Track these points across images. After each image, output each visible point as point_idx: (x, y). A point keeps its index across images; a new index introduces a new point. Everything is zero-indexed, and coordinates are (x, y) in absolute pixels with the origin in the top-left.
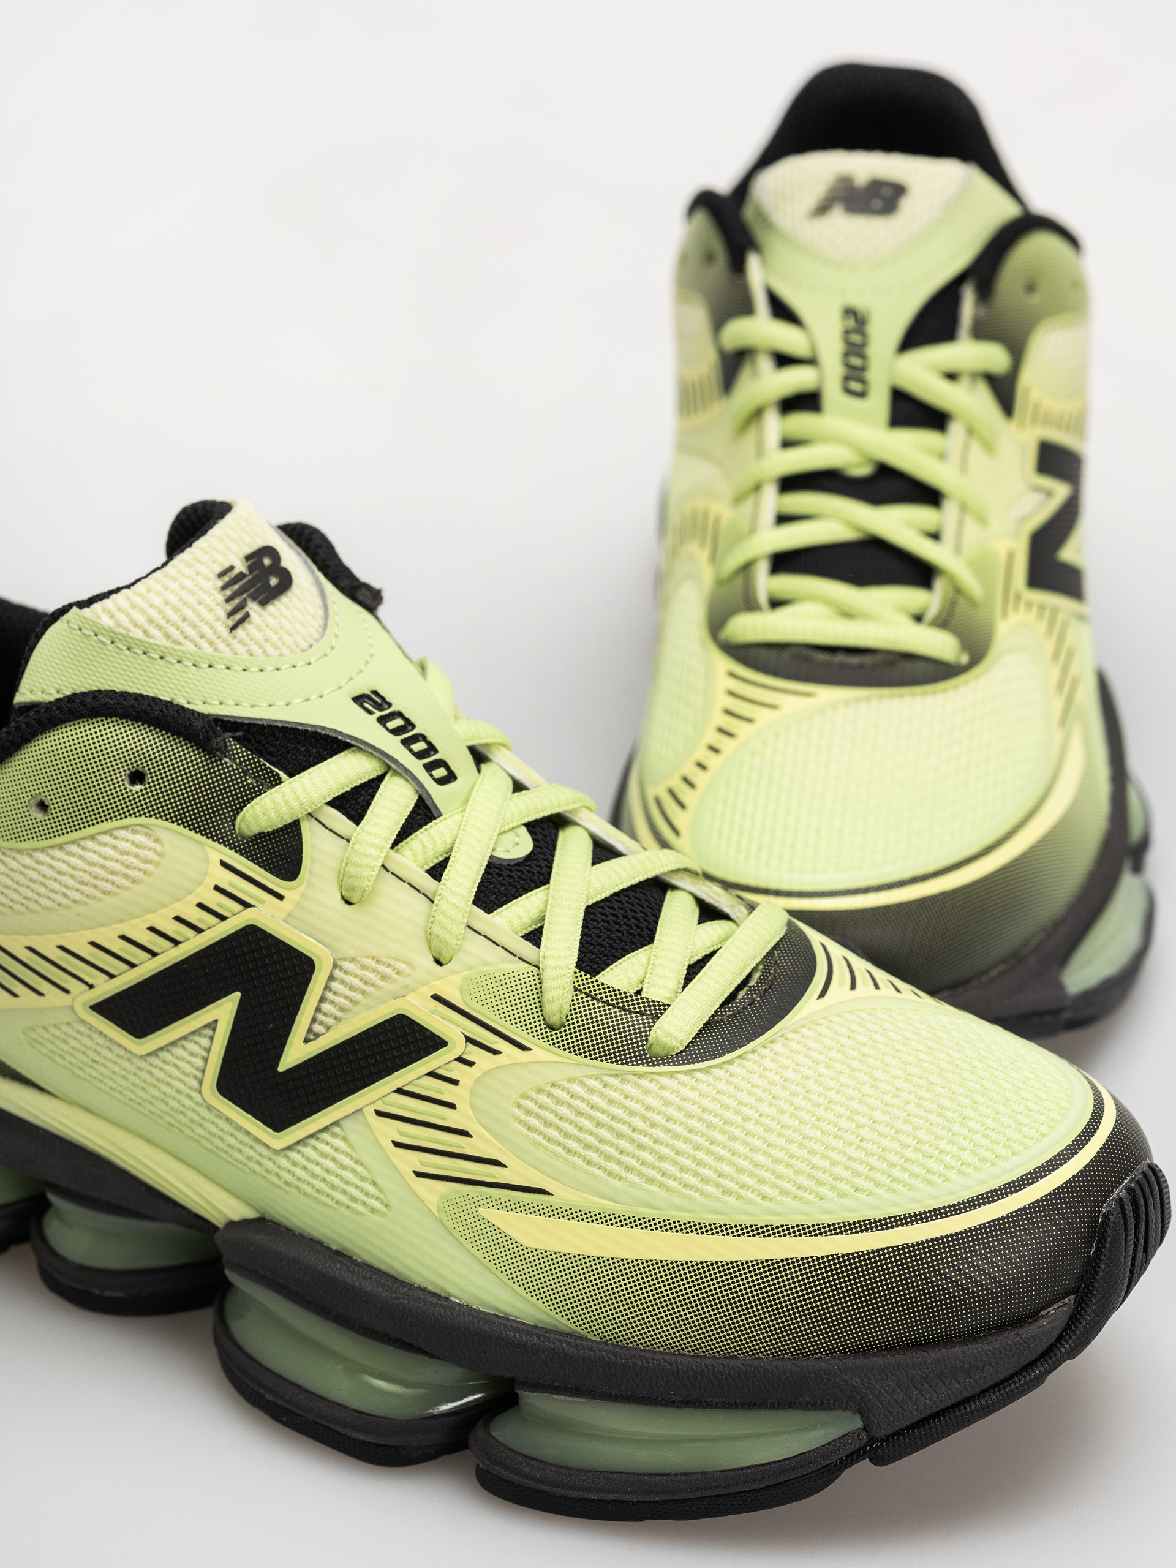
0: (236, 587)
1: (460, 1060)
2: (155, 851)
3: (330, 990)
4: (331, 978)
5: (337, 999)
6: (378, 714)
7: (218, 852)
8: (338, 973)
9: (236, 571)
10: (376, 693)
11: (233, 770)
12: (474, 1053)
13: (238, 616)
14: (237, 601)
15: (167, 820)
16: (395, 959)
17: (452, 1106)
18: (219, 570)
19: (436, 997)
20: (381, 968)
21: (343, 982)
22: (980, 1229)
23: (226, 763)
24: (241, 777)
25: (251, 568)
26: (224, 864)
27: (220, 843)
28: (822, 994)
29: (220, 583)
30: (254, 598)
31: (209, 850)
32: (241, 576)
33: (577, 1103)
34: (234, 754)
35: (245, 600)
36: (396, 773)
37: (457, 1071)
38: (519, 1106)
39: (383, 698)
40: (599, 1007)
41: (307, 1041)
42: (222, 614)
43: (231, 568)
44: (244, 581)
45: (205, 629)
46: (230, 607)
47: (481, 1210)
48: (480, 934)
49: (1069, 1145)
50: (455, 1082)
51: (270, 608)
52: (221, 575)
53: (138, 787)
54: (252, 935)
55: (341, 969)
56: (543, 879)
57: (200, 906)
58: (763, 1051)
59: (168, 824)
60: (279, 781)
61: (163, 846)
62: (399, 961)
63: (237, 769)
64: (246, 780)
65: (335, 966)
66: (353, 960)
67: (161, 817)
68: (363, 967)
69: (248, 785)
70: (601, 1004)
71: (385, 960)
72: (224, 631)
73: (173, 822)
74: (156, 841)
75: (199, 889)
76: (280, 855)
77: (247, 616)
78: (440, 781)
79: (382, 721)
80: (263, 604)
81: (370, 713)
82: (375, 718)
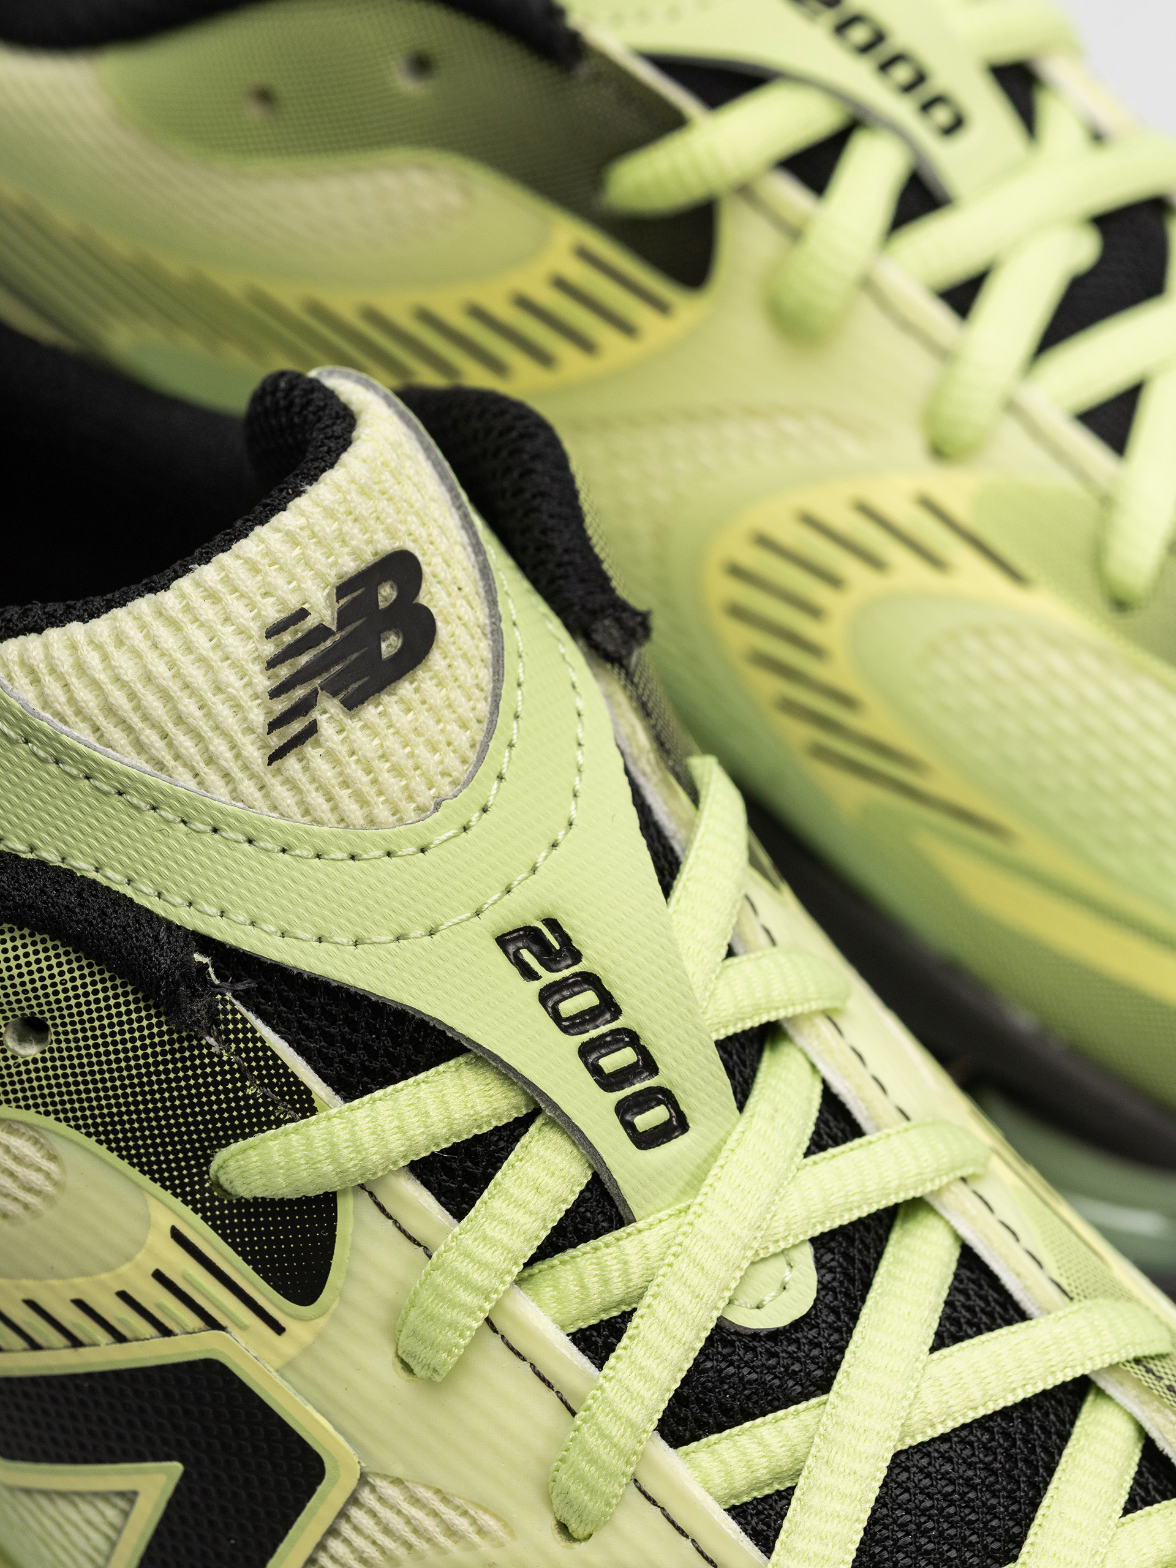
0: (304, 660)
2: (48, 1175)
3: (348, 1519)
4: (354, 1500)
5: (359, 1542)
6: (548, 977)
7: (166, 1210)
8: (366, 1495)
9: (310, 623)
10: (553, 924)
11: (221, 1063)
13: (297, 727)
14: (300, 692)
15: (78, 1127)
16: (478, 1506)
18: (273, 614)
20: (449, 1514)
21: (373, 1514)
23: (209, 1046)
24: (234, 1081)
25: (343, 617)
26: (177, 1235)
27: (176, 1195)
29: (270, 649)
30: (333, 689)
31: (152, 1202)
32: (321, 632)
34: (227, 1032)
35: (315, 693)
36: (551, 1123)
39: (565, 940)
42: (259, 718)
43: (304, 613)
44: (329, 643)
45: (219, 746)
46: (281, 706)
48: (654, 1503)
51: (370, 712)
53: (31, 1051)
54: (214, 1378)
55: (373, 1489)
56: (820, 1379)
57: (124, 1296)
59: (79, 1136)
60: (305, 1106)
61: (64, 1171)
62: (486, 1511)
63: (229, 1062)
64: (244, 1088)
65: (363, 1480)
66: (397, 1481)
67: (67, 1120)
68: (416, 1501)
69: (246, 1098)
71: (458, 1501)
72: (256, 756)
73: (89, 1135)
74: (53, 1157)
75: (125, 1269)
76: (288, 1250)
77: (312, 729)
78: (646, 1140)
79: (547, 996)
80: (352, 704)
81: (528, 974)
82: (536, 986)
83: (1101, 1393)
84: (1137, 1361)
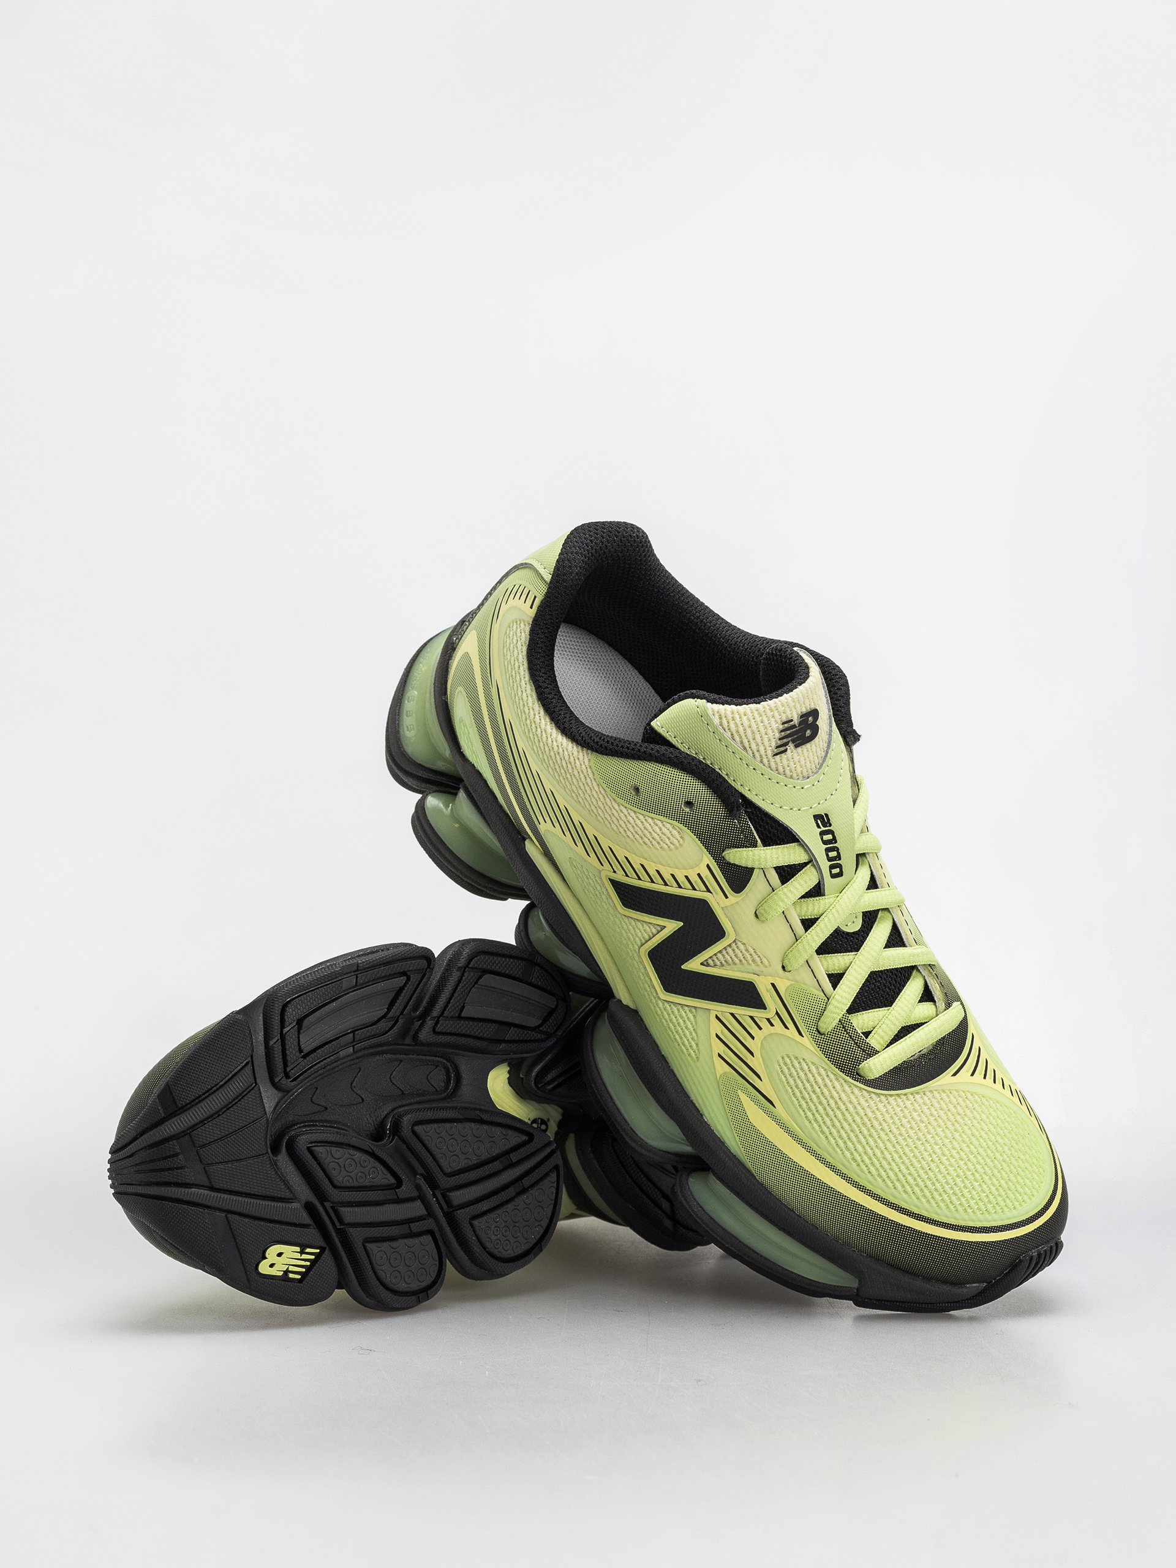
0: (789, 732)
1: (768, 1020)
2: (679, 842)
3: (726, 950)
4: (730, 945)
5: (726, 956)
6: (823, 829)
7: (708, 859)
8: (734, 945)
9: (792, 723)
10: (827, 815)
11: (737, 828)
12: (776, 1021)
13: (782, 749)
14: (785, 740)
15: (693, 832)
16: (764, 956)
17: (753, 1038)
18: (784, 719)
19: (773, 985)
20: (755, 957)
21: (733, 950)
22: (959, 1242)
23: (735, 822)
24: (738, 833)
25: (800, 723)
26: (708, 866)
27: (712, 856)
28: (955, 1074)
29: (781, 727)
30: (793, 741)
31: (704, 856)
32: (794, 726)
33: (810, 1075)
34: (741, 820)
35: (789, 741)
36: (813, 865)
37: (764, 1024)
38: (783, 1058)
39: (829, 820)
40: (845, 1037)
41: (702, 964)
42: (774, 744)
43: (792, 720)
44: (795, 729)
45: (762, 749)
46: (779, 743)
47: (739, 1091)
48: (810, 967)
49: (1024, 1220)
50: (760, 1028)
51: (799, 749)
52: (784, 723)
53: (688, 810)
54: (704, 904)
55: (736, 944)
56: (857, 948)
57: (686, 877)
58: (911, 1097)
59: (692, 835)
60: (755, 846)
61: (684, 842)
62: (765, 957)
63: (739, 828)
64: (740, 835)
65: (734, 941)
66: (744, 944)
67: (691, 830)
68: (747, 950)
69: (740, 838)
70: (847, 1036)
71: (759, 953)
72: (770, 753)
73: (695, 835)
74: (682, 837)
75: (690, 871)
76: (737, 879)
77: (786, 750)
78: (833, 876)
79: (822, 833)
80: (796, 746)
81: (818, 826)
82: (820, 830)
83: (918, 971)
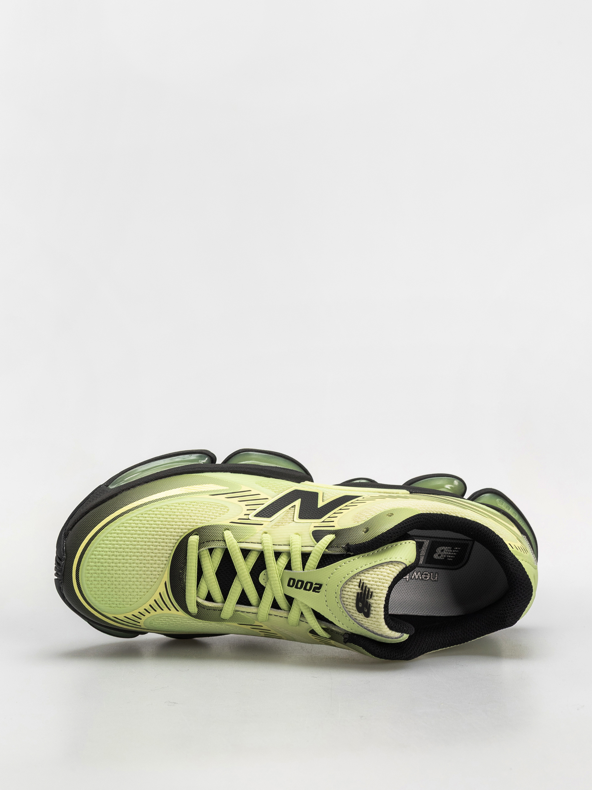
0: (367, 593)
1: (249, 515)
3: (293, 516)
4: (293, 518)
5: (290, 515)
6: (314, 586)
7: (337, 528)
10: (319, 592)
12: (246, 517)
14: (364, 588)
15: (353, 527)
17: (246, 505)
19: (262, 524)
21: (290, 518)
23: (344, 546)
25: (367, 602)
26: (334, 526)
27: (337, 530)
28: (165, 583)
29: (371, 590)
30: (361, 593)
31: (339, 527)
32: (367, 598)
34: (342, 550)
35: (362, 591)
37: (248, 512)
39: (315, 591)
41: (295, 506)
42: (366, 582)
43: (371, 598)
44: (366, 598)
45: (367, 576)
46: (365, 586)
47: (228, 488)
48: (258, 543)
50: (247, 510)
51: (355, 595)
53: (365, 530)
56: (251, 573)
57: (336, 517)
60: (326, 549)
65: (293, 520)
66: (289, 523)
68: (286, 523)
70: (216, 539)
72: (363, 578)
73: (351, 527)
75: (338, 519)
76: (319, 535)
77: (359, 586)
78: (290, 579)
79: (312, 584)
80: (358, 593)
81: (316, 584)
82: (314, 584)
83: (222, 601)
84: (222, 610)
